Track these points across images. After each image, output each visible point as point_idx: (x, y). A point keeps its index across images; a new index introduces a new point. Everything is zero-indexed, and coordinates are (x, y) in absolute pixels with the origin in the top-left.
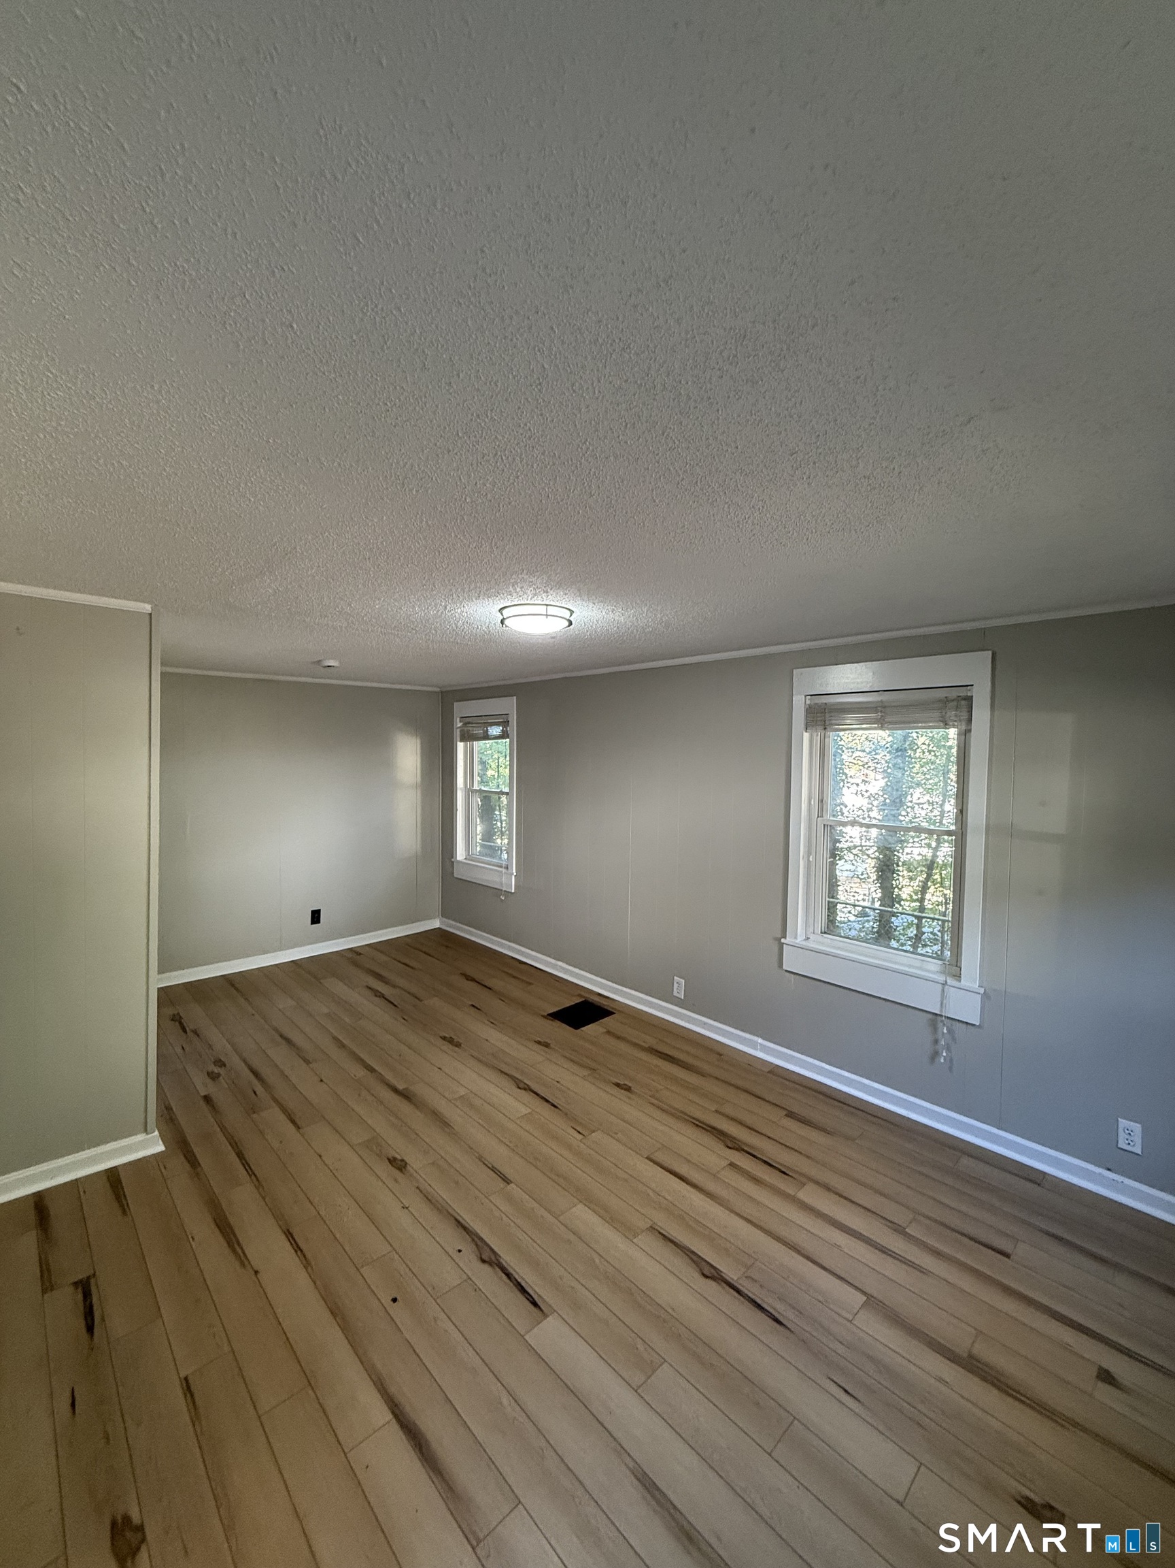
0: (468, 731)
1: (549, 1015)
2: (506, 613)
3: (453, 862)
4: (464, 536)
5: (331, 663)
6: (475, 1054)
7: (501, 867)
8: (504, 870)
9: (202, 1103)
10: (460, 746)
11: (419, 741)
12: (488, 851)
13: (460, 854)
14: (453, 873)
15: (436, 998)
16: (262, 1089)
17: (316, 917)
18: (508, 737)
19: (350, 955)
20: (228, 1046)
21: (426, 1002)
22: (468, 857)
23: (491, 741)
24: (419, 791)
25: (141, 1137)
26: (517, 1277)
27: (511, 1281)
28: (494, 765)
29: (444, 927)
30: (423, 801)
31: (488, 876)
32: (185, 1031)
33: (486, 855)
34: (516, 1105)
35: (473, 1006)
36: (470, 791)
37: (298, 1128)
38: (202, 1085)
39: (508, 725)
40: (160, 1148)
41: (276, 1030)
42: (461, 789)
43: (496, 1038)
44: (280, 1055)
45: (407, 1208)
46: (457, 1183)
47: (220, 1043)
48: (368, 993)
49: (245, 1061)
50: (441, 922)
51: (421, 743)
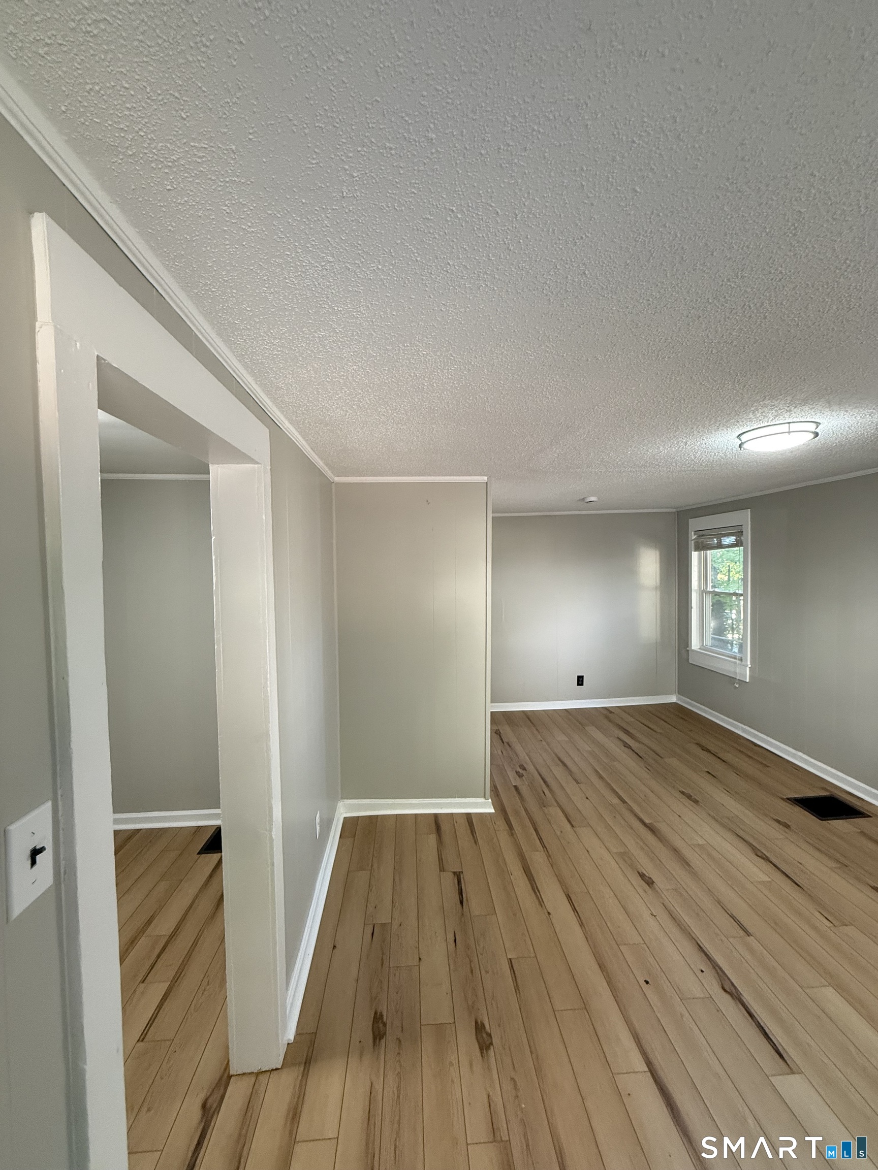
0: (702, 542)
1: (788, 799)
2: (744, 438)
3: (688, 651)
4: (709, 381)
5: (592, 499)
6: (712, 813)
7: (735, 659)
8: (738, 662)
9: (513, 788)
10: (695, 555)
11: (658, 553)
12: (717, 643)
13: (695, 644)
14: (688, 659)
15: (674, 759)
16: (547, 791)
17: (580, 681)
18: (742, 545)
19: (606, 712)
20: (527, 758)
21: (666, 760)
22: (703, 647)
23: (723, 550)
24: (658, 593)
25: (482, 800)
26: (758, 1019)
27: (754, 1022)
28: (725, 570)
29: (677, 702)
30: (662, 599)
31: (726, 666)
32: (503, 742)
33: (717, 646)
34: (757, 872)
35: (708, 772)
36: (703, 592)
37: (573, 826)
38: (514, 780)
39: (742, 535)
40: (492, 811)
41: (556, 755)
42: (695, 590)
43: (733, 806)
44: (558, 771)
45: (655, 916)
46: (698, 914)
47: (522, 755)
48: (619, 743)
49: (537, 770)
50: (678, 699)
51: (660, 555)
